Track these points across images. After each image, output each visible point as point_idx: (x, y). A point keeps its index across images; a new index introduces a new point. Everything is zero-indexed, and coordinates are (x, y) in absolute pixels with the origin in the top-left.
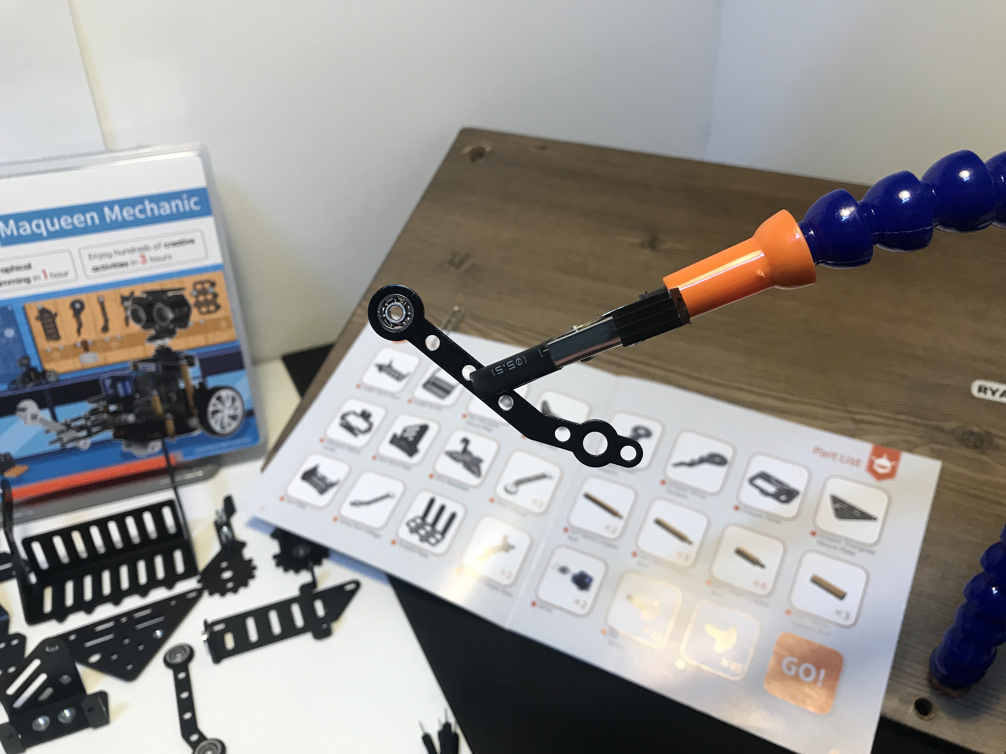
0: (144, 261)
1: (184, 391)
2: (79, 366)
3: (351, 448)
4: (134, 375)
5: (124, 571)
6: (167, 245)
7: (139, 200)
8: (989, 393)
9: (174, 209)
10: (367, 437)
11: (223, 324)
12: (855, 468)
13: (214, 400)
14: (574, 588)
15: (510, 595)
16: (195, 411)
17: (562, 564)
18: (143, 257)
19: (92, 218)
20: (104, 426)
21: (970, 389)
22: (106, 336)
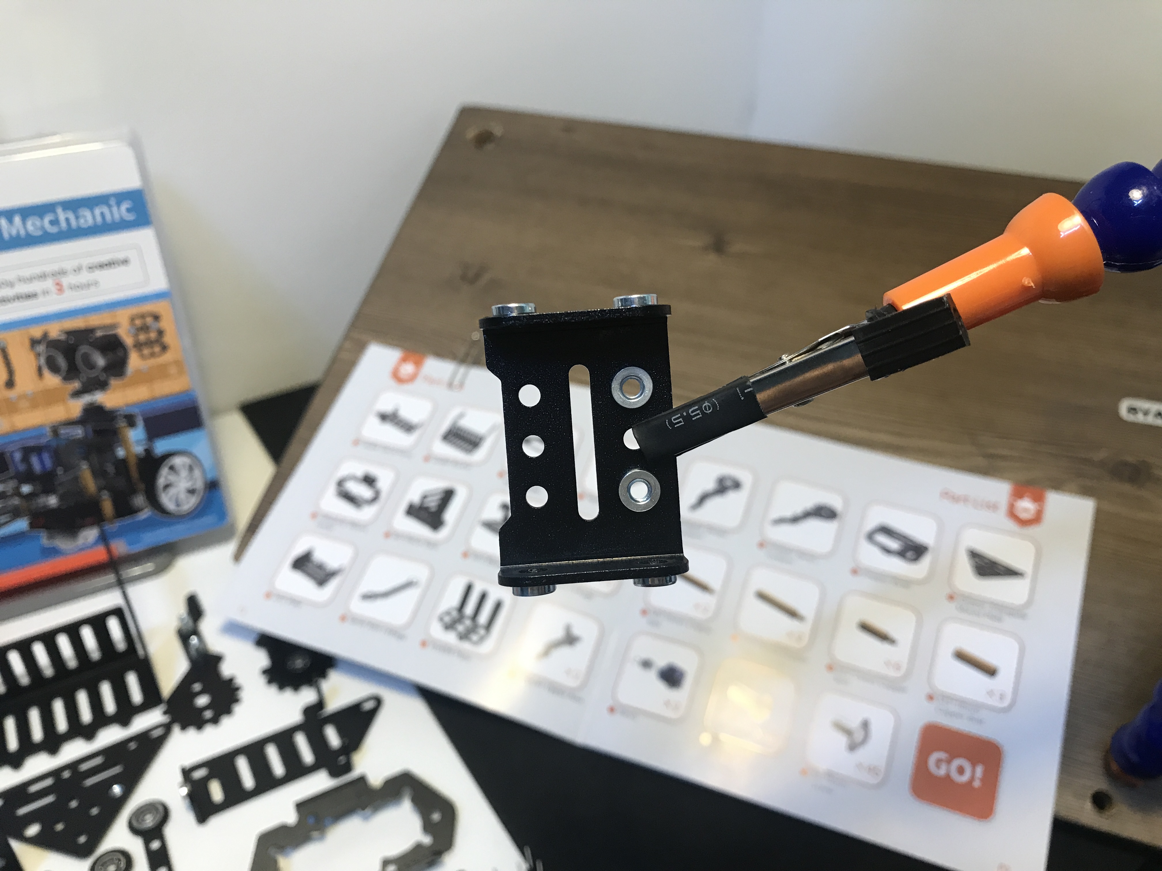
0: (60, 289)
1: (124, 461)
3: (354, 525)
4: (54, 444)
5: (59, 707)
6: (91, 268)
7: (49, 208)
8: (1140, 414)
9: (99, 219)
12: (993, 513)
13: (164, 471)
14: (661, 687)
15: (579, 700)
16: (142, 486)
17: (644, 656)
18: (59, 284)
20: (16, 514)
21: (1117, 411)
22: (12, 394)
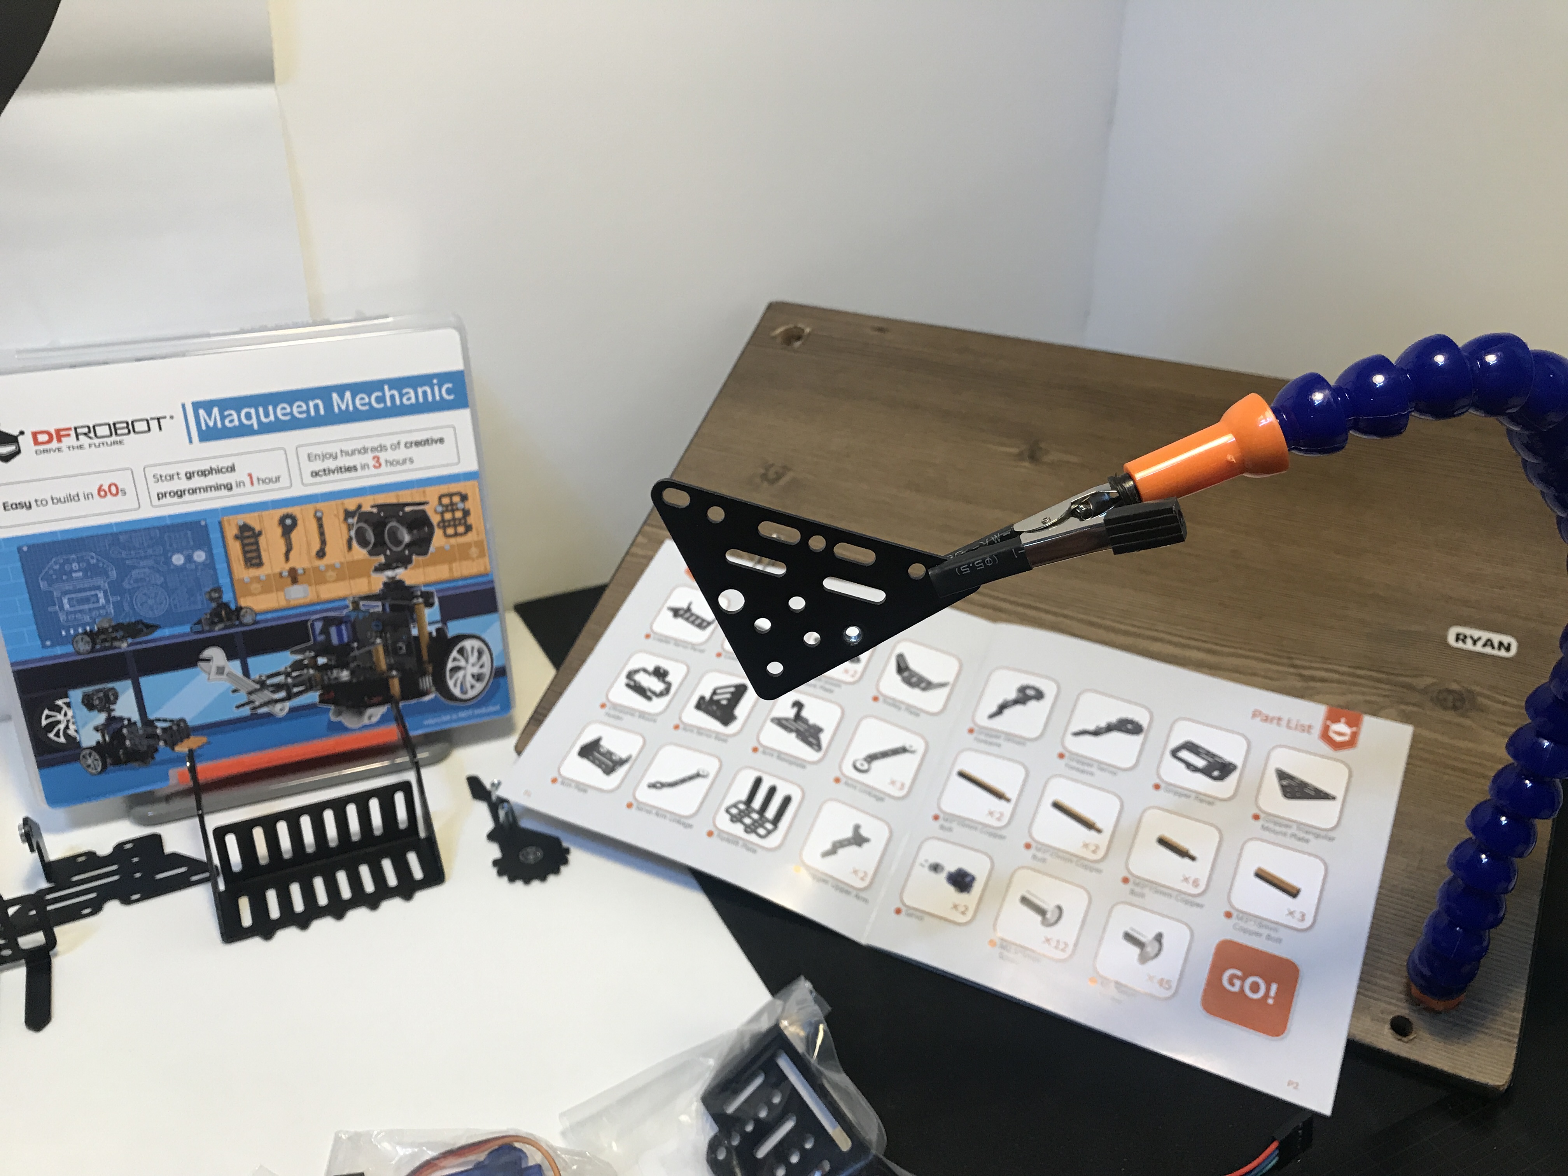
0: (378, 464)
1: (417, 639)
2: (283, 603)
3: (643, 715)
4: (353, 616)
5: (342, 878)
6: (409, 445)
7: (377, 385)
8: (1469, 641)
9: (421, 399)
10: (665, 700)
11: (474, 551)
12: (1305, 734)
13: (454, 654)
14: (951, 889)
15: (866, 901)
16: (430, 669)
17: (933, 860)
18: (377, 459)
19: (316, 407)
20: (310, 685)
21: (1445, 638)
22: (322, 564)
